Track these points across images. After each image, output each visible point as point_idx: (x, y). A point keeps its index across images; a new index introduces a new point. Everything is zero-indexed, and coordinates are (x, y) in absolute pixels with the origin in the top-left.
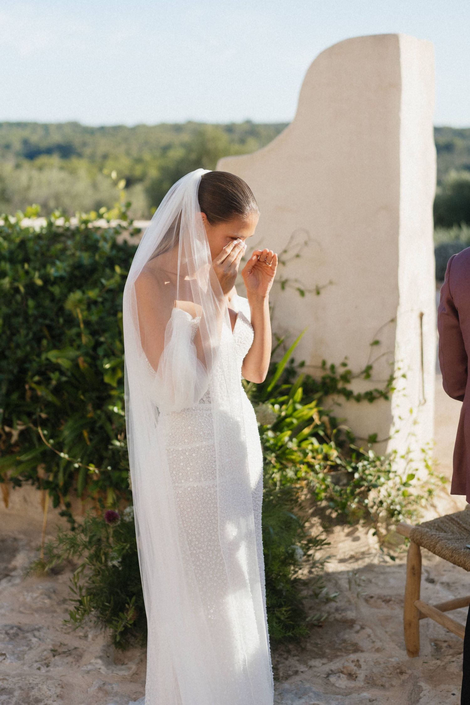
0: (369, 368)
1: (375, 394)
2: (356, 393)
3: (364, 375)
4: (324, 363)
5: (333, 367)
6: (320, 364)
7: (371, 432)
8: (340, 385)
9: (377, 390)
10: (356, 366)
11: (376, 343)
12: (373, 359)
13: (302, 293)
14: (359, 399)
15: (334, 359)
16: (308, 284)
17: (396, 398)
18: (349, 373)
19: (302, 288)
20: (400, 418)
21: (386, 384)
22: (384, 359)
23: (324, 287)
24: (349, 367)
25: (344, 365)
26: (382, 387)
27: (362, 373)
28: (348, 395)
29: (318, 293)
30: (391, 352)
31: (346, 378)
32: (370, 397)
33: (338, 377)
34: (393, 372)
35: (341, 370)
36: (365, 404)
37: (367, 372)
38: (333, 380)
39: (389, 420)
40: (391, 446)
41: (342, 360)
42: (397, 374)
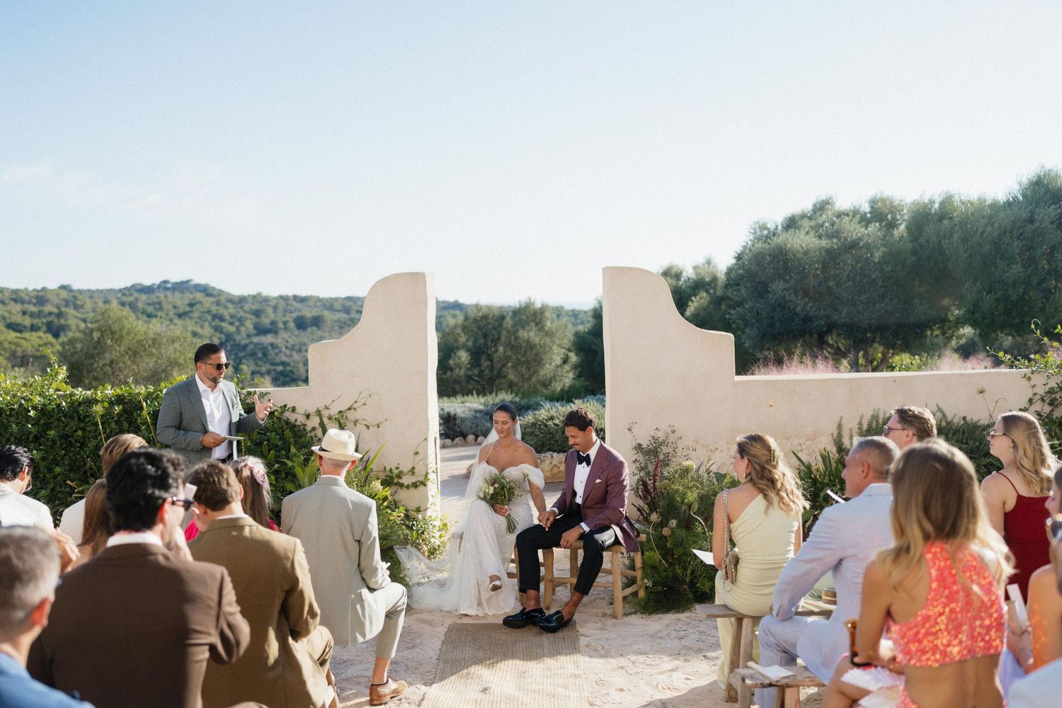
0: (413, 468)
1: (418, 483)
2: (406, 484)
3: (410, 473)
4: (385, 468)
5: (391, 470)
6: (382, 469)
7: (417, 506)
8: (395, 481)
9: (418, 481)
10: (405, 467)
11: (417, 453)
12: (415, 463)
13: (368, 427)
14: (408, 487)
15: (391, 465)
16: (370, 421)
17: (429, 484)
18: (401, 472)
19: (368, 424)
20: (432, 496)
21: (424, 477)
22: (421, 463)
23: (382, 422)
24: (401, 469)
25: (397, 468)
26: (421, 479)
27: (410, 471)
28: (401, 485)
29: (378, 427)
30: (426, 457)
31: (399, 476)
32: (415, 485)
33: (394, 476)
34: (427, 469)
35: (396, 472)
36: (412, 490)
37: (412, 471)
38: (392, 478)
39: (427, 498)
40: (429, 513)
41: (396, 465)
42: (430, 471)
